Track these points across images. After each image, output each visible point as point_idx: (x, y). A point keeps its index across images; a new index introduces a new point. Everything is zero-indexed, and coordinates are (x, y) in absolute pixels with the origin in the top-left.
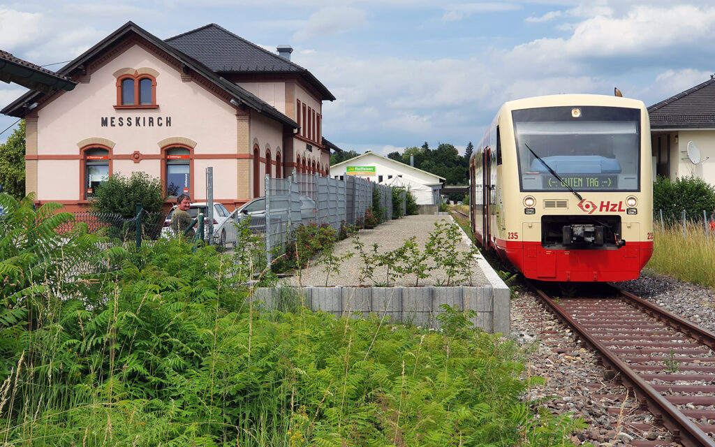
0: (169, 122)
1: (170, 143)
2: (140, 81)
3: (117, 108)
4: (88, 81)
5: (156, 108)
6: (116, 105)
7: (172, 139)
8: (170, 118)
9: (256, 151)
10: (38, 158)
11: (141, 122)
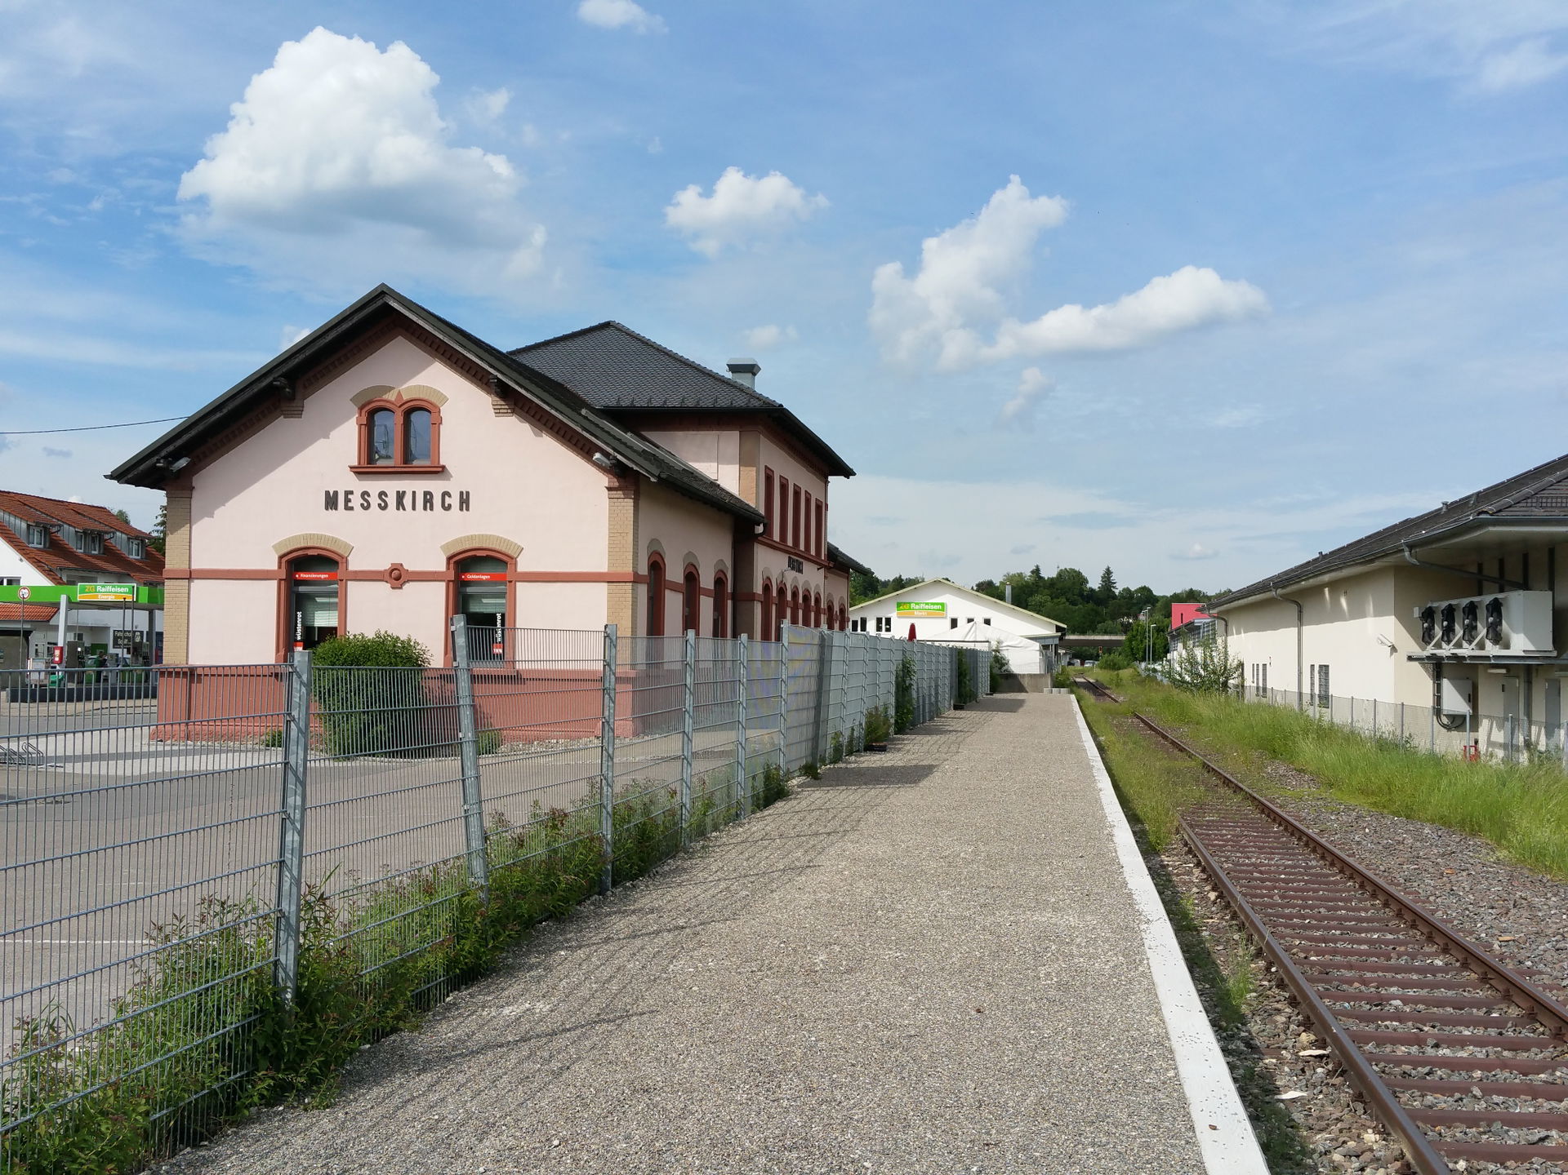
0: (465, 501)
1: (467, 546)
2: (408, 414)
3: (360, 472)
4: (299, 413)
5: (439, 471)
6: (356, 464)
7: (472, 538)
8: (468, 493)
9: (656, 566)
10: (190, 576)
11: (408, 501)
